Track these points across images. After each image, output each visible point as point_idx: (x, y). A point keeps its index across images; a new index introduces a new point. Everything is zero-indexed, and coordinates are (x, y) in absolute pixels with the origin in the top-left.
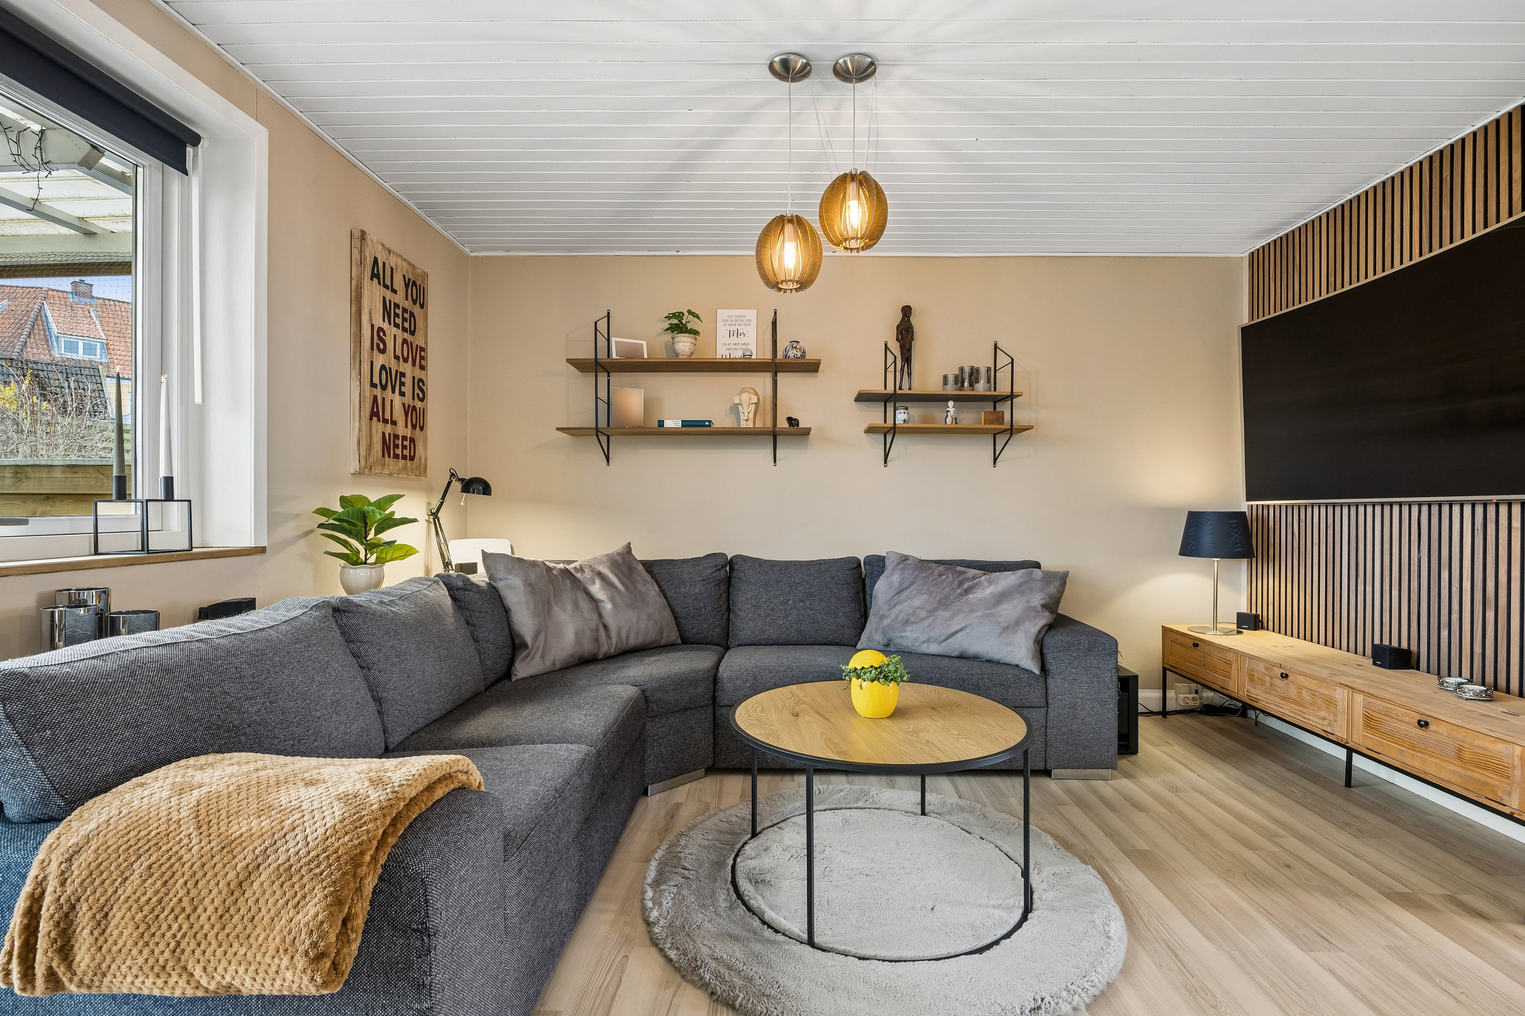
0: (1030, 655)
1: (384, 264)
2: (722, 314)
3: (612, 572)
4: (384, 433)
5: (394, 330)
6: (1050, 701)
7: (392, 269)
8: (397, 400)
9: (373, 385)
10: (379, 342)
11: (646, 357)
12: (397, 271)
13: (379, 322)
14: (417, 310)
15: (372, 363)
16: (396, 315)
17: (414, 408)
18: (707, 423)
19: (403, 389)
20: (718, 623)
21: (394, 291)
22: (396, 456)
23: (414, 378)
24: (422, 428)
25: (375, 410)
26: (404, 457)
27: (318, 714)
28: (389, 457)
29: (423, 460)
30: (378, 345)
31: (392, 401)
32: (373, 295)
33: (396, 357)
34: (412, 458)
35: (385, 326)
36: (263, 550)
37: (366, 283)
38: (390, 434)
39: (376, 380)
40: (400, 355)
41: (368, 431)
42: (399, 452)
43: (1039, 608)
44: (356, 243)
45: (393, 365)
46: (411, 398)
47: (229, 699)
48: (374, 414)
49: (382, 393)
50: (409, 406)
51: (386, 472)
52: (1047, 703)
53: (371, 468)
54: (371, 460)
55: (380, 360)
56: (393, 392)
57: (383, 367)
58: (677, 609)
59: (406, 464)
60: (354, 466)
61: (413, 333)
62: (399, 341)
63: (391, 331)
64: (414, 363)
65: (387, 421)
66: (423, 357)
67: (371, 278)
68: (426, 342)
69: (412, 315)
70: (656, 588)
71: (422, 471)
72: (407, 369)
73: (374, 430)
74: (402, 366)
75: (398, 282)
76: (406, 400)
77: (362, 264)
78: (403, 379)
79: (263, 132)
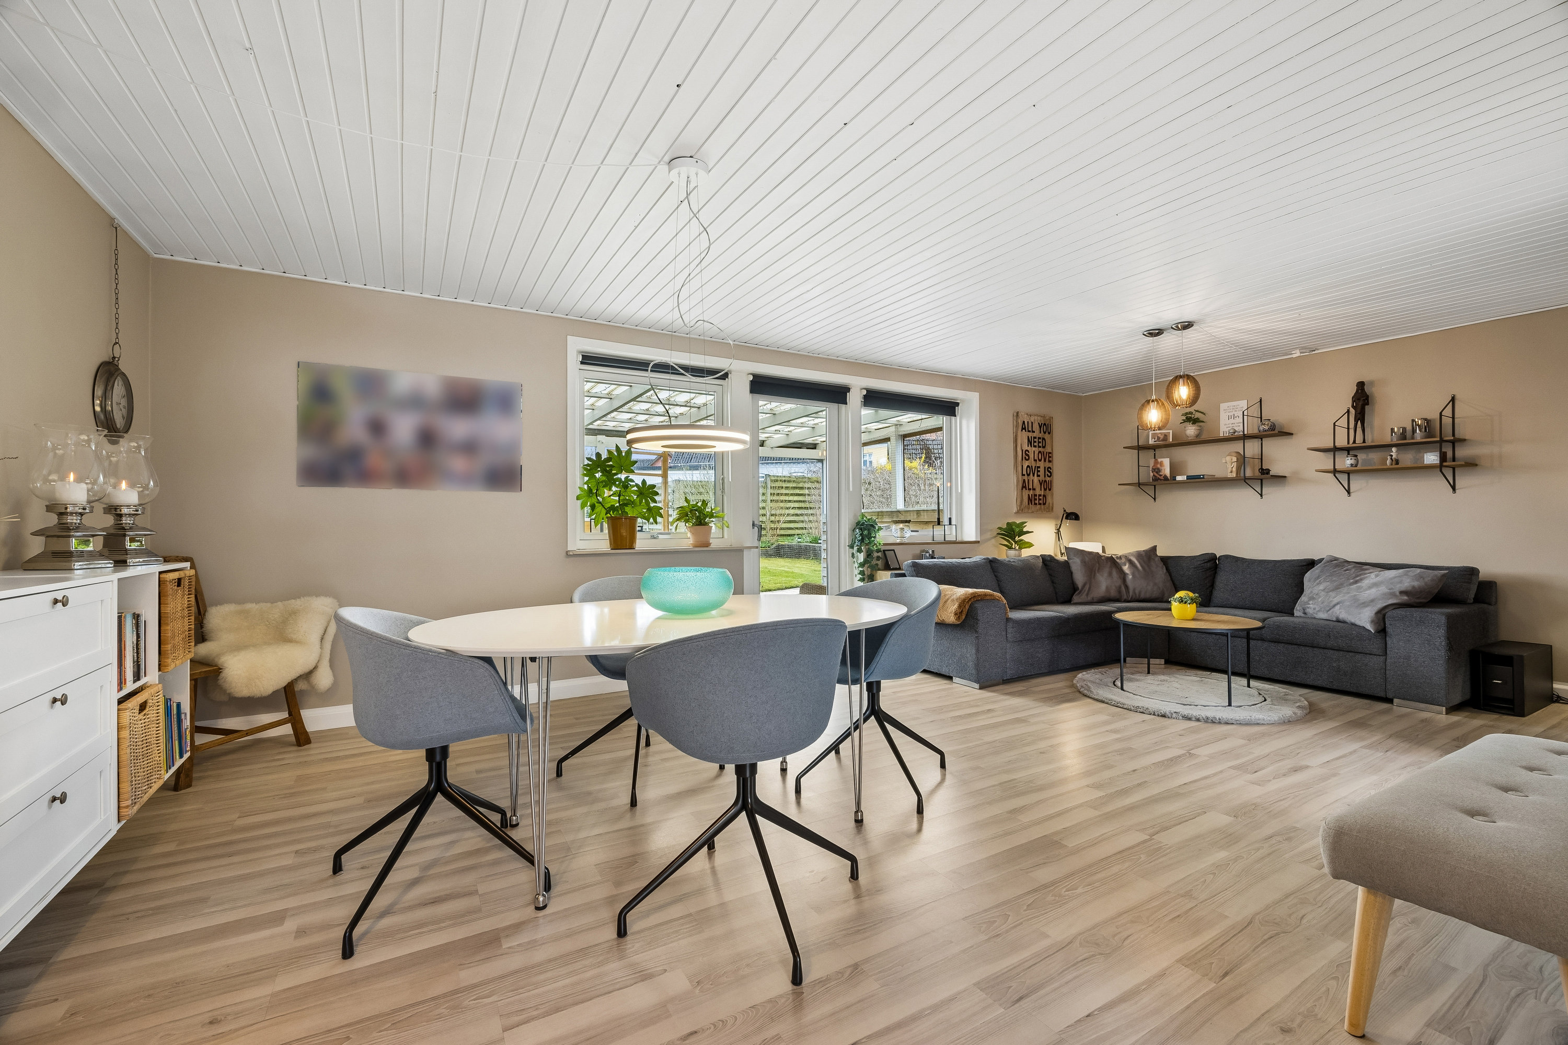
0: (1370, 620)
1: (1028, 422)
2: (1223, 406)
3: (1137, 560)
4: (1029, 495)
5: (1034, 449)
6: (1388, 652)
7: (1032, 423)
8: (1036, 479)
9: (1023, 475)
10: (1026, 456)
11: (1171, 440)
12: (1035, 422)
13: (1026, 447)
14: (1047, 436)
15: (1022, 466)
16: (1035, 442)
17: (1045, 481)
18: (1202, 476)
19: (1039, 473)
21: (1034, 432)
22: (1035, 504)
23: (1045, 467)
24: (1050, 490)
25: (1024, 485)
26: (1040, 504)
28: (1032, 504)
29: (1051, 505)
30: (1025, 458)
31: (1033, 480)
32: (1023, 437)
33: (1035, 460)
34: (1044, 504)
35: (1029, 448)
36: (978, 542)
37: (1019, 433)
38: (1032, 495)
39: (1025, 472)
40: (1037, 459)
41: (1021, 495)
42: (1037, 502)
43: (1398, 594)
44: (1015, 418)
45: (1033, 464)
46: (1044, 477)
48: (1024, 487)
49: (1027, 478)
50: (1042, 481)
51: (1030, 511)
52: (1386, 653)
53: (1023, 510)
54: (1023, 507)
55: (1026, 464)
56: (1034, 475)
57: (1028, 466)
59: (1041, 508)
60: (1015, 510)
61: (1044, 447)
62: (1036, 453)
63: (1031, 450)
64: (1045, 461)
65: (1030, 489)
66: (1050, 457)
67: (1022, 431)
68: (1052, 450)
69: (1044, 439)
70: (1165, 571)
71: (1050, 509)
72: (1042, 464)
73: (1024, 493)
74: (1038, 464)
75: (1036, 427)
76: (1040, 478)
77: (1017, 426)
78: (1039, 469)
79: (977, 394)
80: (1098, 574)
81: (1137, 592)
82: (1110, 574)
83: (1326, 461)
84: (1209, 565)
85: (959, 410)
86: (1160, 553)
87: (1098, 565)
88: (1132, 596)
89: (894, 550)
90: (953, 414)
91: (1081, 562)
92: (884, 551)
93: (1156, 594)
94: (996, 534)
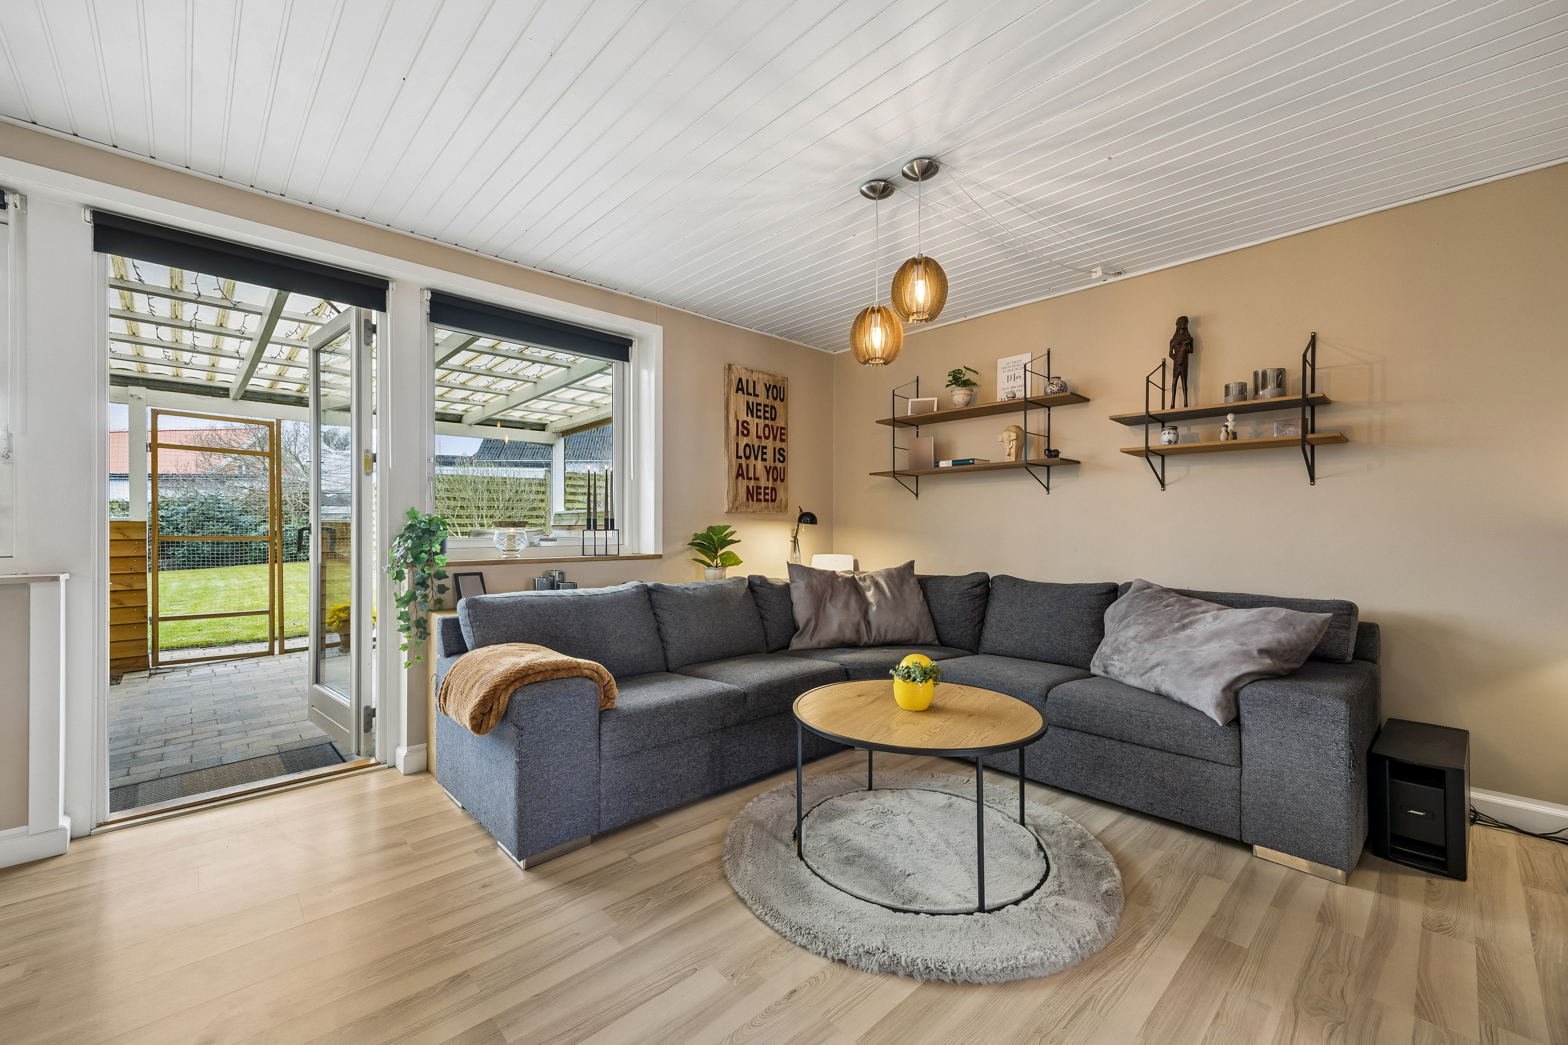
0: (1214, 701)
1: (747, 380)
2: (1002, 362)
3: (886, 582)
4: (748, 487)
5: (757, 420)
6: (1244, 761)
7: (754, 382)
8: (760, 464)
9: (738, 457)
10: (743, 429)
11: (935, 410)
12: (759, 382)
13: (743, 417)
14: (777, 404)
15: (737, 444)
16: (758, 410)
17: (775, 468)
18: (971, 461)
19: (765, 456)
20: (969, 632)
21: (758, 396)
22: (759, 500)
23: (775, 448)
24: (782, 481)
25: (740, 472)
26: (766, 500)
27: (610, 640)
28: (753, 500)
29: (784, 502)
30: (742, 432)
31: (755, 466)
32: (739, 402)
33: (759, 437)
34: (773, 501)
35: (749, 419)
36: (660, 557)
37: (732, 396)
38: (753, 487)
39: (741, 453)
40: (762, 435)
41: (735, 486)
42: (762, 497)
43: (1255, 653)
44: (726, 372)
45: (756, 443)
46: (772, 462)
47: (558, 623)
48: (739, 475)
49: (746, 461)
50: (770, 467)
51: (750, 510)
52: (1241, 762)
53: (737, 508)
54: (737, 504)
55: (744, 441)
56: (756, 458)
57: (747, 445)
58: (937, 616)
59: (768, 506)
60: (726, 509)
61: (773, 419)
62: (761, 426)
63: (753, 422)
64: (775, 438)
65: (751, 479)
66: (784, 434)
67: (737, 392)
68: (786, 423)
69: (773, 407)
70: (921, 598)
71: (784, 508)
72: (770, 444)
73: (739, 485)
74: (764, 442)
75: (761, 390)
76: (767, 464)
77: (729, 384)
78: (765, 451)
79: (659, 329)
80: (829, 605)
81: (882, 630)
82: (846, 605)
83: (1135, 438)
84: (978, 590)
85: (634, 351)
86: (917, 571)
87: (830, 590)
88: (875, 637)
89: (480, 574)
90: (625, 357)
91: (806, 587)
92: (456, 576)
93: (907, 634)
94: (689, 544)
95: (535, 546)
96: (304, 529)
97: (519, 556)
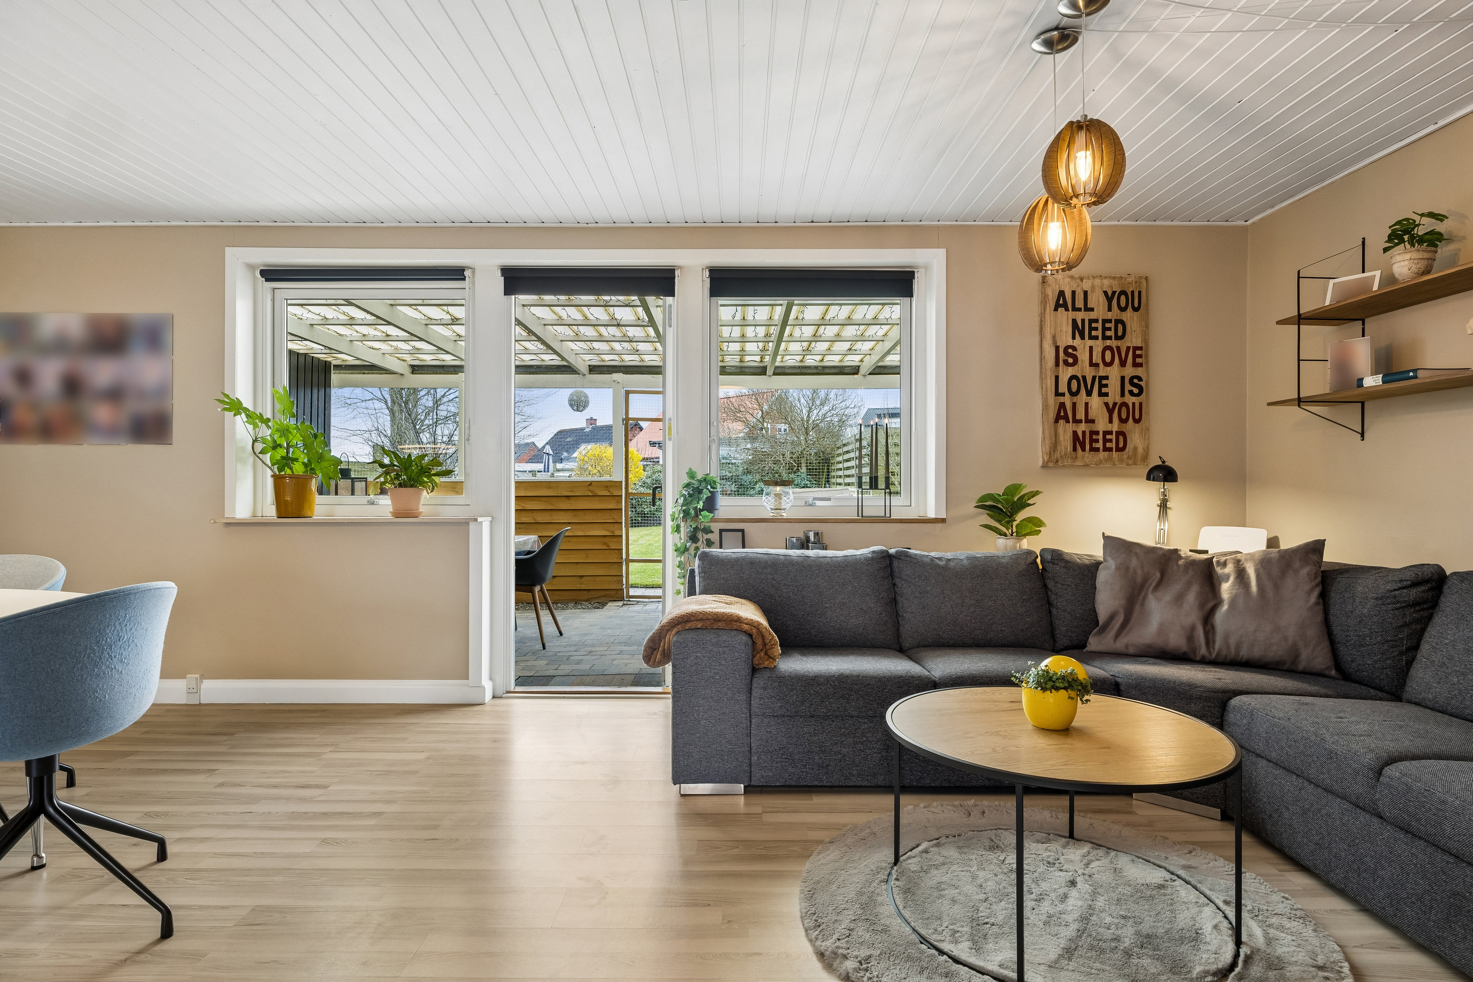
1: (1074, 293)
3: (1256, 571)
4: (1075, 432)
5: (1090, 343)
7: (1086, 293)
8: (1096, 402)
9: (1058, 394)
10: (1068, 356)
11: (1375, 291)
12: (1093, 291)
13: (1067, 342)
14: (1128, 316)
15: (1057, 378)
16: (1093, 329)
17: (1124, 404)
18: (1411, 374)
19: (1104, 390)
20: (1389, 662)
21: (1092, 310)
22: (1093, 449)
23: (1123, 378)
24: (1137, 421)
25: (1062, 414)
26: (1105, 449)
28: (1083, 450)
29: (1140, 450)
30: (1066, 361)
31: (1087, 404)
32: (1060, 322)
33: (1094, 365)
34: (1121, 449)
36: (943, 521)
37: (1047, 316)
38: (1084, 432)
39: (1063, 388)
40: (1100, 361)
41: (1053, 433)
42: (1099, 445)
44: (1039, 287)
45: (1089, 373)
46: (1119, 395)
48: (1060, 417)
49: (1071, 399)
50: (1115, 403)
51: (1079, 463)
53: (1057, 461)
54: (1058, 455)
56: (1089, 395)
57: (1073, 377)
58: (1337, 630)
59: (1110, 456)
60: (1040, 463)
61: (1121, 338)
62: (1098, 350)
63: (1082, 346)
64: (1123, 364)
65: (1080, 421)
66: (1140, 356)
67: (1056, 309)
68: (1146, 341)
69: (1122, 322)
70: (1313, 598)
71: (1134, 460)
72: (1114, 373)
73: (1061, 430)
74: (1103, 371)
75: (1097, 301)
76: (1110, 400)
77: (1044, 302)
78: (1104, 382)
79: (941, 253)
80: (1150, 596)
81: (1232, 641)
82: (1179, 599)
84: (1414, 594)
85: (918, 285)
87: (1158, 575)
88: (1220, 650)
89: (742, 531)
90: (909, 293)
91: (1118, 568)
92: (721, 531)
93: (1276, 651)
94: (975, 507)
95: (810, 505)
96: (657, 488)
97: (785, 515)
